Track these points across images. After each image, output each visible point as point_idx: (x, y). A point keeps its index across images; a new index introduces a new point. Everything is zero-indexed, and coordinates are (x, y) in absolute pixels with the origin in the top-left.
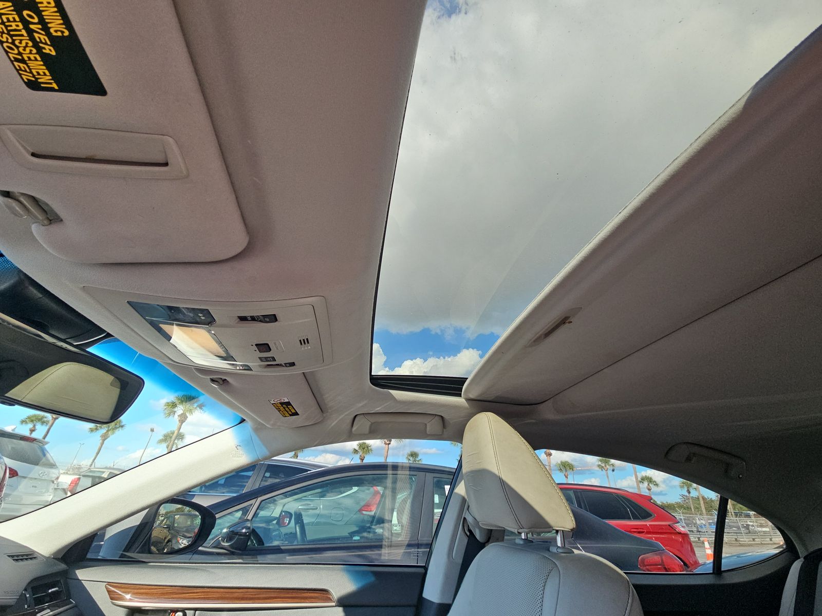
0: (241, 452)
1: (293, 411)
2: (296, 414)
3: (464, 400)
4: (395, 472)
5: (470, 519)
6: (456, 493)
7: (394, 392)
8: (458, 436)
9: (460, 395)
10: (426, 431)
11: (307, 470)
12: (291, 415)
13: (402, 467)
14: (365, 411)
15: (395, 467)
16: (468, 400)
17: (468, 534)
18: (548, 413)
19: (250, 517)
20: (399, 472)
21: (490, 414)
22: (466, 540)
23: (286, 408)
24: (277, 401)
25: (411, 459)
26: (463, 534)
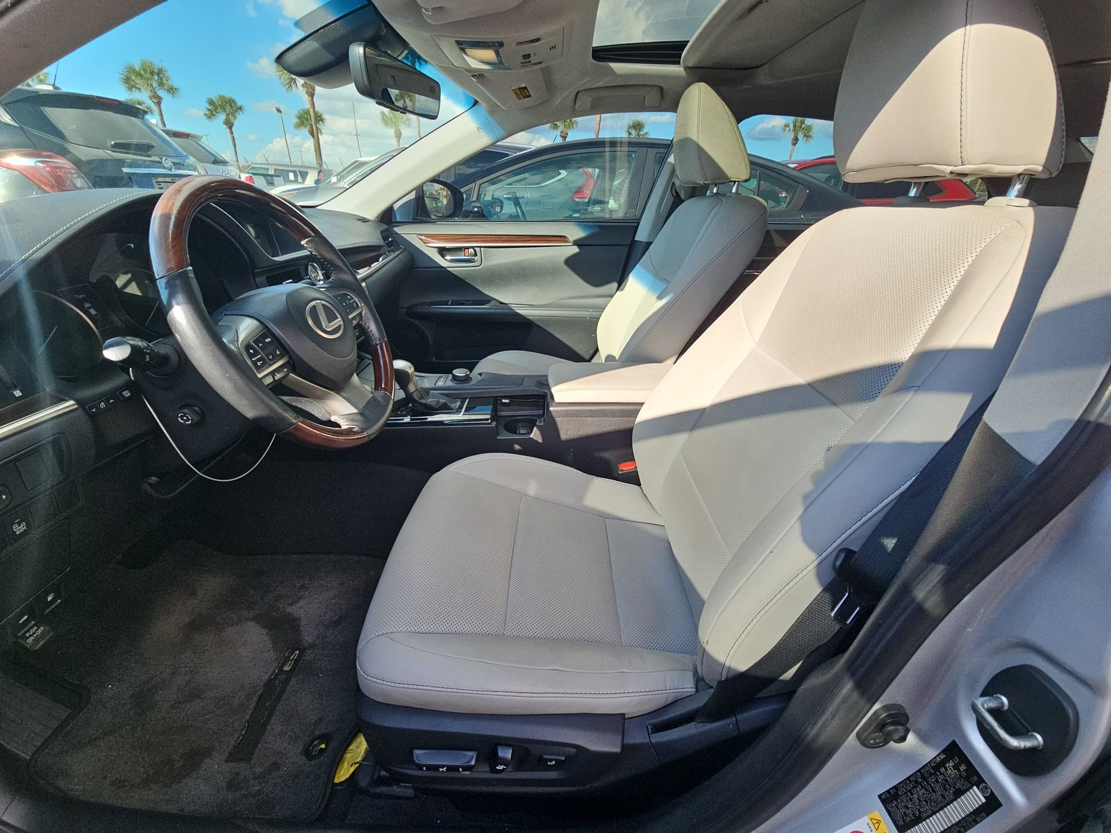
0: (483, 134)
1: (527, 94)
2: (529, 96)
3: (682, 69)
4: (613, 149)
5: (677, 183)
6: (669, 162)
7: (614, 65)
8: (673, 107)
9: (678, 63)
10: (644, 102)
11: (508, 155)
12: (524, 98)
13: (621, 143)
14: (587, 86)
15: (613, 143)
16: (686, 68)
17: (675, 195)
18: (763, 79)
19: (474, 199)
20: (619, 149)
21: (702, 85)
22: (672, 199)
23: (523, 92)
24: (517, 87)
25: (633, 132)
26: (671, 194)
